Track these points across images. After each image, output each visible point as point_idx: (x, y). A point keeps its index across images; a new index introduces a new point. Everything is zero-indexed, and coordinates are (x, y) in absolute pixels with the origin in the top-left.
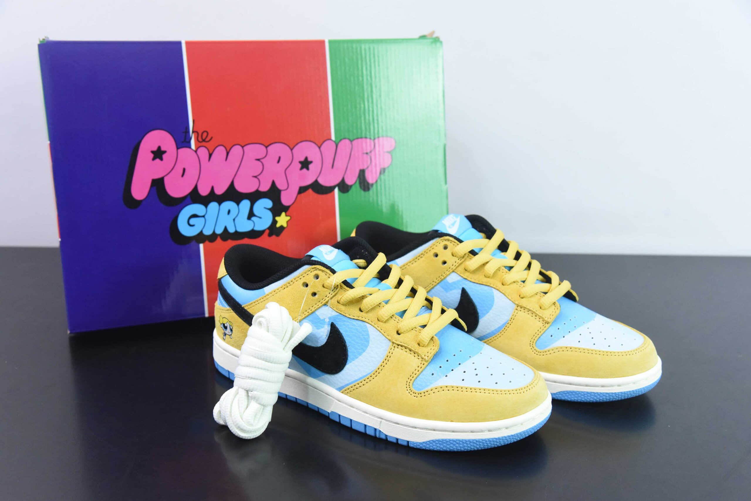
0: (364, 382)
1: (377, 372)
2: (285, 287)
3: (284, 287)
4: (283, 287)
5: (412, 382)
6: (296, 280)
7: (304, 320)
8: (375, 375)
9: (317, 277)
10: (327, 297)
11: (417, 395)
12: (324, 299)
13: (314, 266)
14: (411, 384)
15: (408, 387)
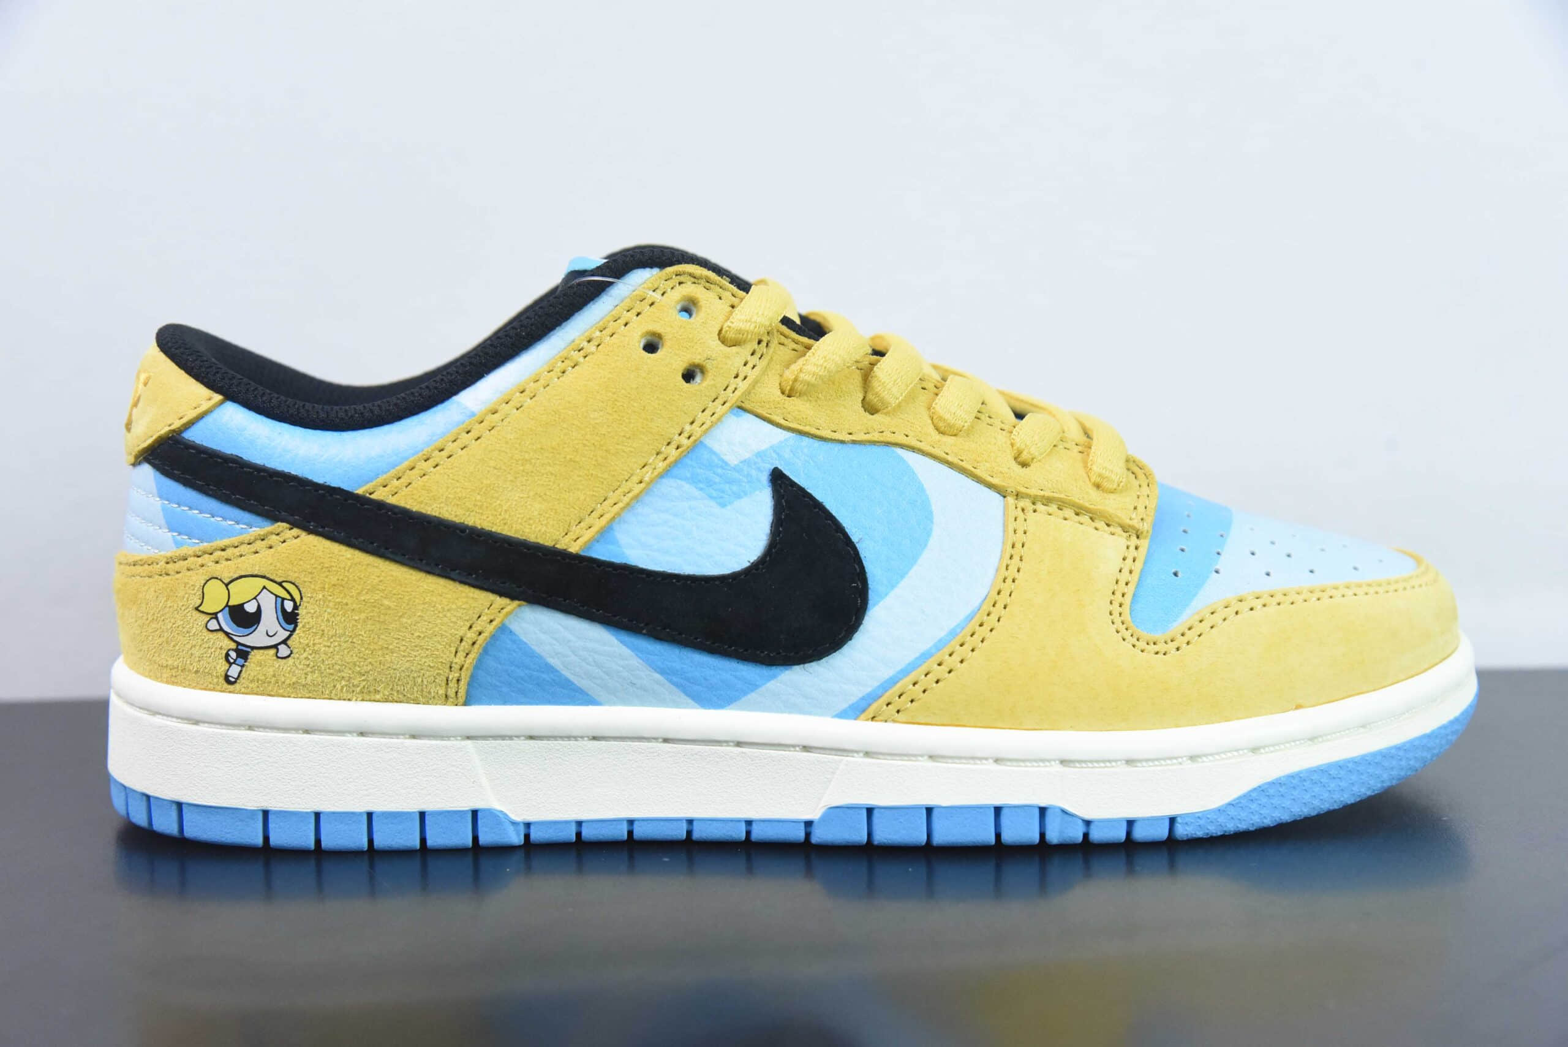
0: (960, 652)
1: (1000, 605)
2: (567, 364)
3: (560, 366)
4: (558, 370)
5: (1126, 609)
6: (608, 332)
7: (664, 480)
8: (994, 617)
9: (688, 309)
10: (741, 377)
11: (1161, 647)
12: (731, 389)
13: (670, 270)
14: (1127, 616)
15: (1122, 628)
